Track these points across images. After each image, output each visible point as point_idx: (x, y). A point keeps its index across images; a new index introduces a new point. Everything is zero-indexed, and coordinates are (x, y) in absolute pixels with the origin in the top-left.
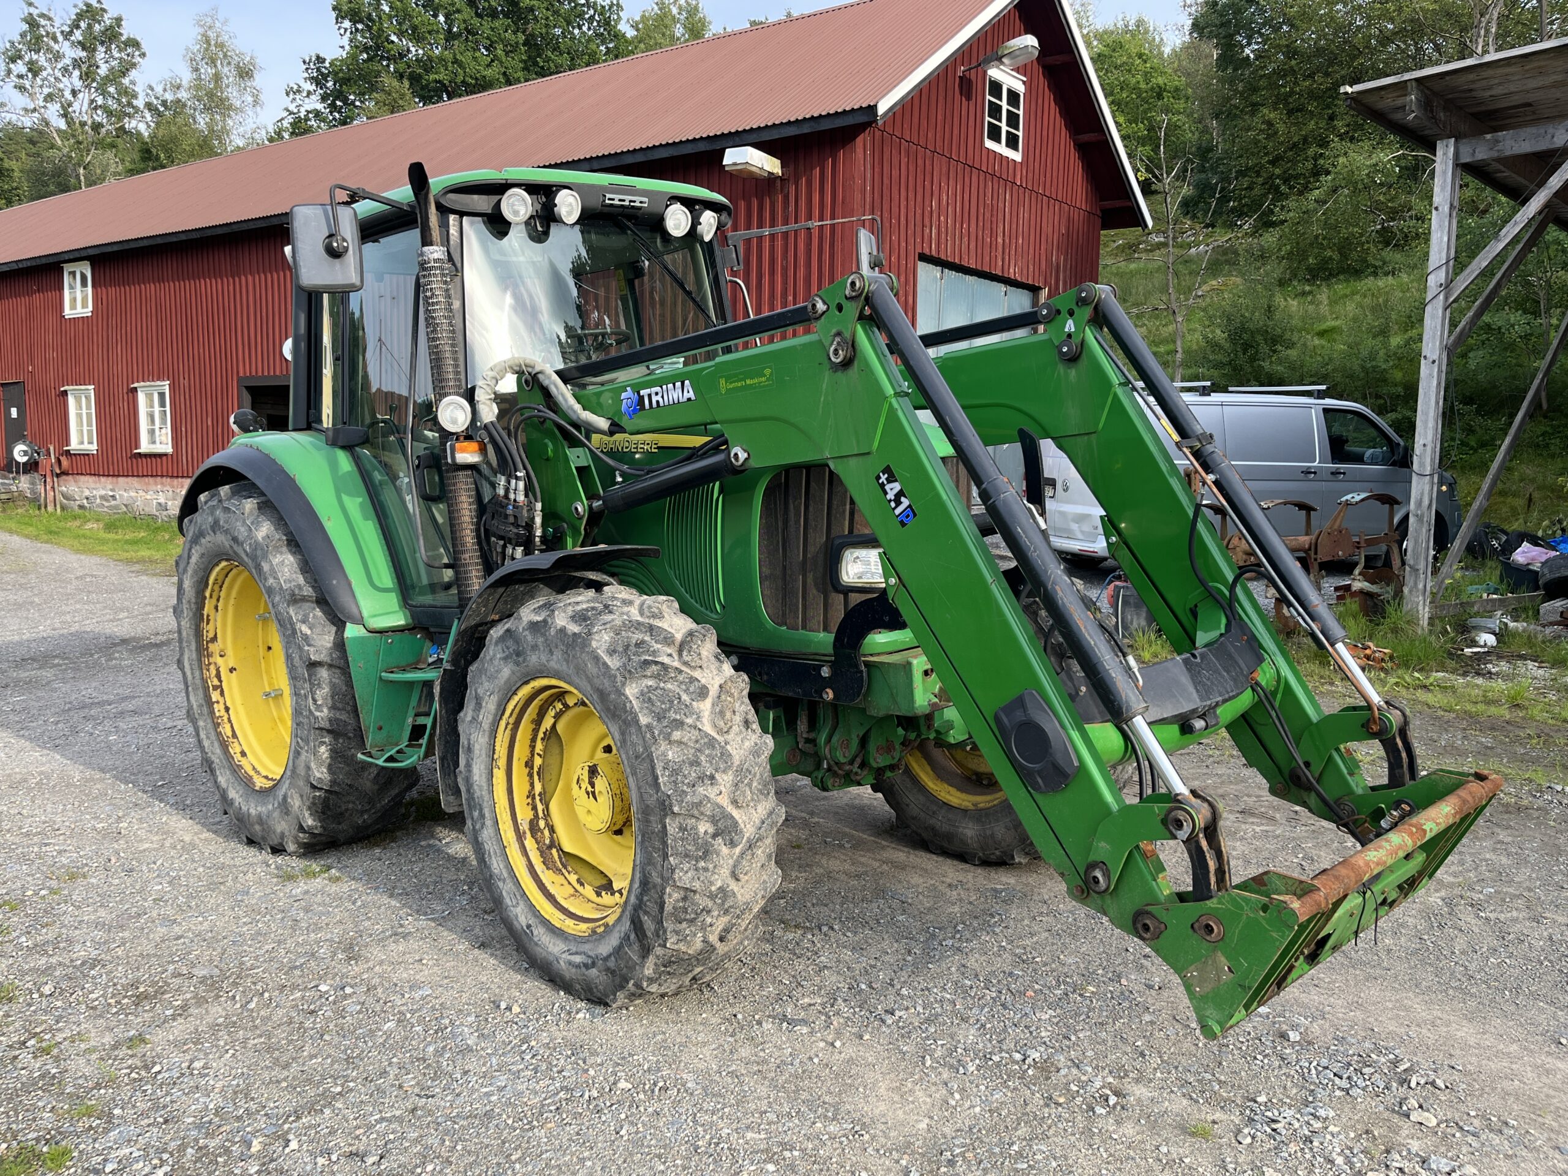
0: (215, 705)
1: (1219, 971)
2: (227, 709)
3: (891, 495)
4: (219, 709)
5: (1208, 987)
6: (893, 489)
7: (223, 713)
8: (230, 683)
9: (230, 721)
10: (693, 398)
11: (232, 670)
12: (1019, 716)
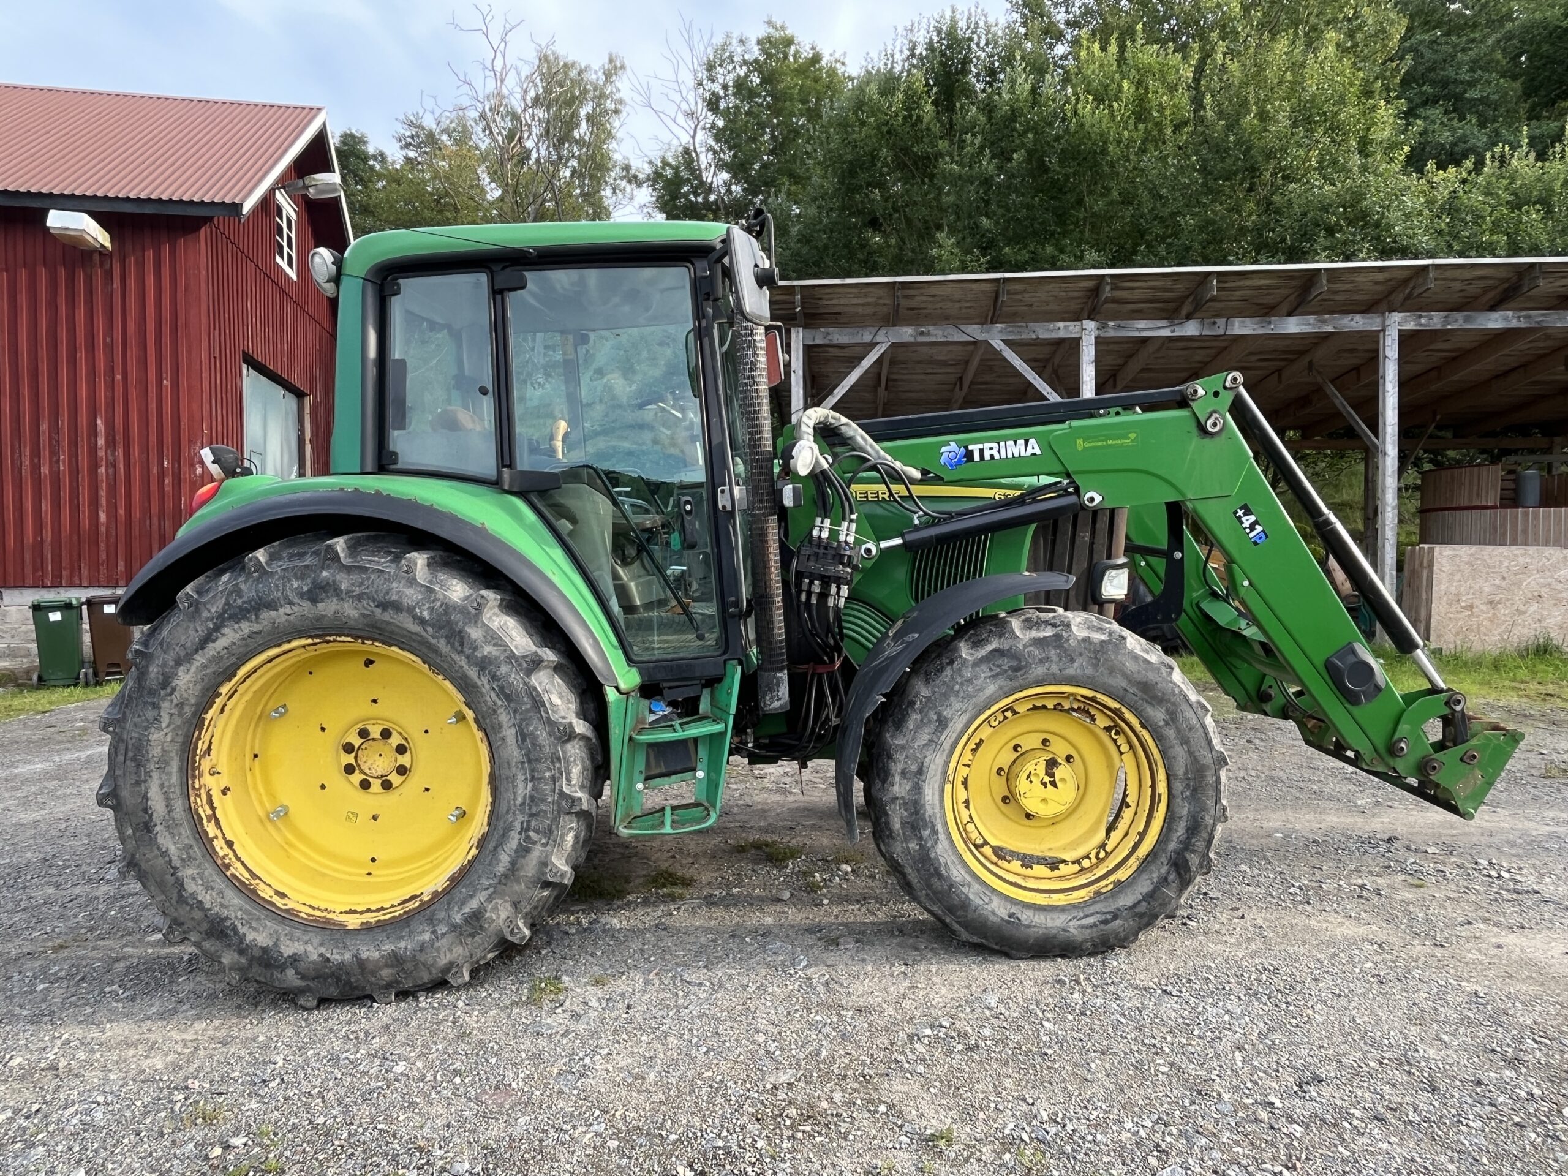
0: (215, 843)
1: (1476, 779)
2: (230, 844)
3: (1246, 524)
4: (220, 846)
5: (1468, 791)
6: (1248, 520)
7: (227, 850)
8: (225, 807)
9: (238, 859)
10: (1038, 452)
11: (225, 791)
12: (1351, 659)
